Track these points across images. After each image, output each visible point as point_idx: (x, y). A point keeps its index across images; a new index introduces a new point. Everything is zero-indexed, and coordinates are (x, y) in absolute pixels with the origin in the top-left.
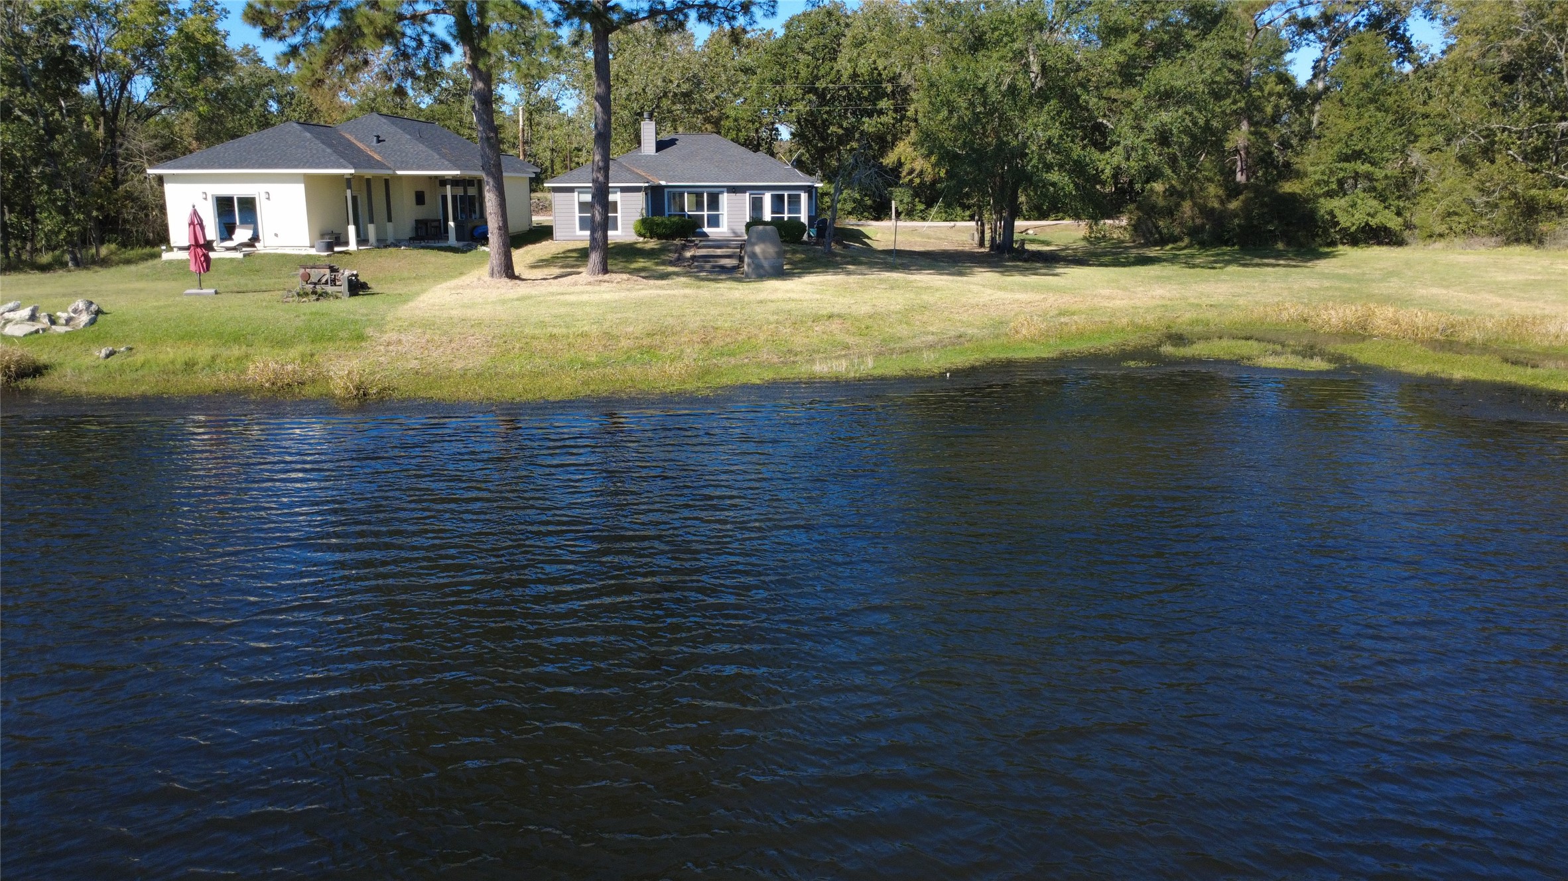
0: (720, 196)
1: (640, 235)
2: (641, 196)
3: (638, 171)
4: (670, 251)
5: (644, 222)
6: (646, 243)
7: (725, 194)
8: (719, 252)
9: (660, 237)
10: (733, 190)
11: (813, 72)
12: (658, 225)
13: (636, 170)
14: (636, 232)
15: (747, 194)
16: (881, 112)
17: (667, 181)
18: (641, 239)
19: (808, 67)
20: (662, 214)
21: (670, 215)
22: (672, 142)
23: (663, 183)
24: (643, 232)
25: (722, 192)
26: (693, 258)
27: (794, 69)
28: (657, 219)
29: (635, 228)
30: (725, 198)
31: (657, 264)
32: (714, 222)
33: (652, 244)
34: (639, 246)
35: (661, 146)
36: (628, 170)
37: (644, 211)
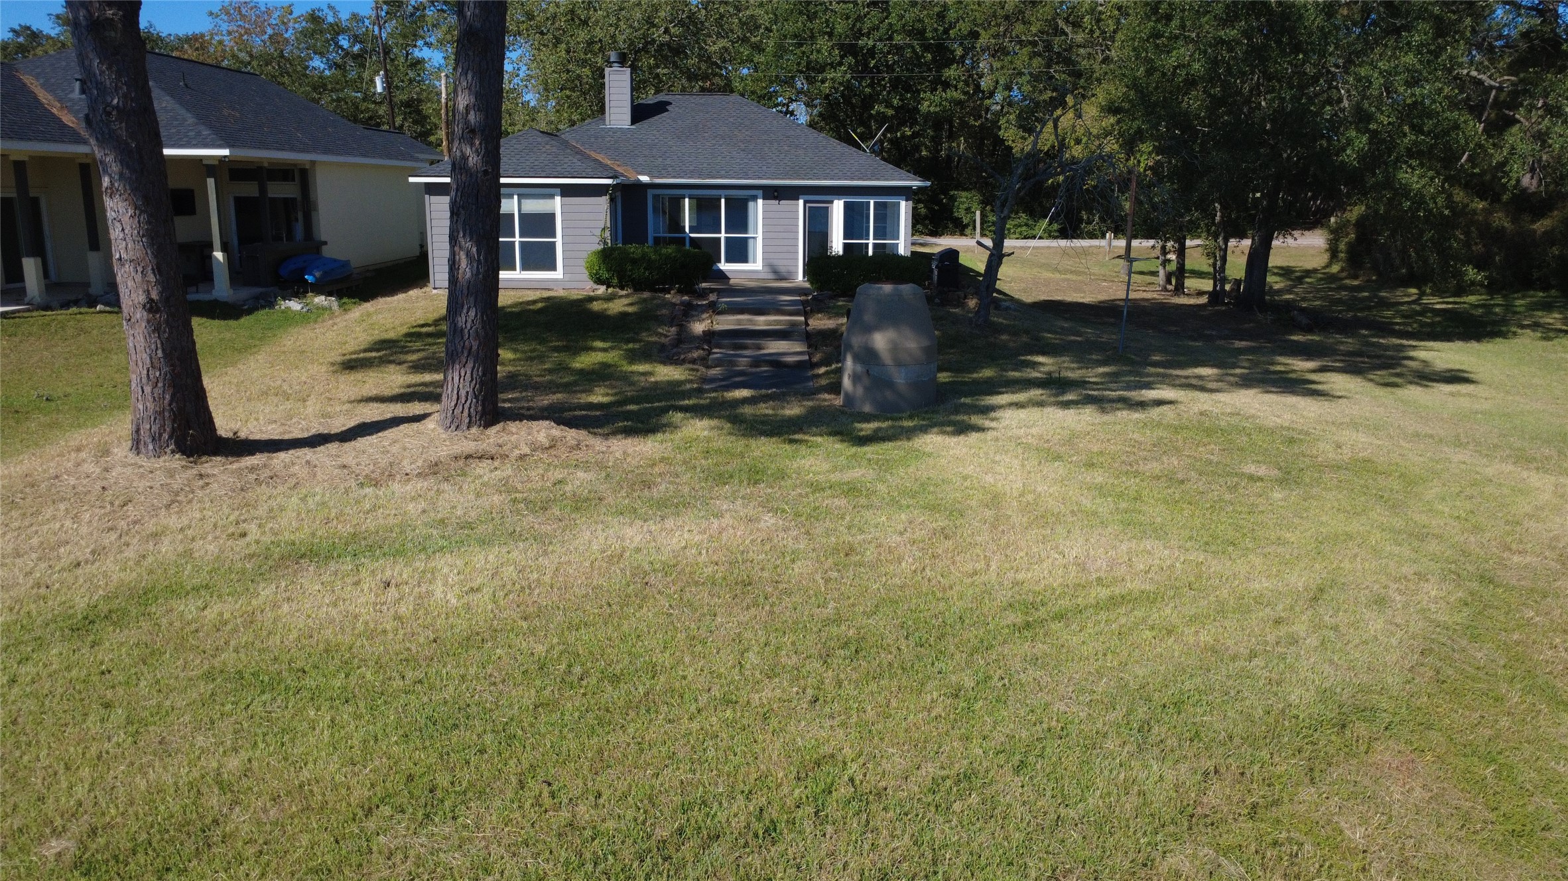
0: (751, 204)
1: (599, 281)
2: (603, 202)
3: (599, 157)
4: (659, 320)
5: (606, 255)
6: (609, 298)
7: (760, 201)
8: (762, 322)
9: (638, 286)
10: (774, 193)
11: (854, 25)
12: (634, 262)
13: (593, 154)
14: (591, 276)
15: (801, 202)
16: (946, 85)
17: (651, 177)
18: (601, 290)
19: (848, 18)
20: (642, 240)
21: (657, 241)
22: (661, 107)
23: (644, 179)
24: (606, 275)
25: (755, 198)
26: (710, 337)
27: (827, 21)
28: (634, 249)
29: (590, 268)
30: (759, 209)
31: (633, 357)
32: (739, 252)
33: (622, 304)
34: (596, 306)
35: (640, 113)
36: (578, 152)
37: (607, 234)
